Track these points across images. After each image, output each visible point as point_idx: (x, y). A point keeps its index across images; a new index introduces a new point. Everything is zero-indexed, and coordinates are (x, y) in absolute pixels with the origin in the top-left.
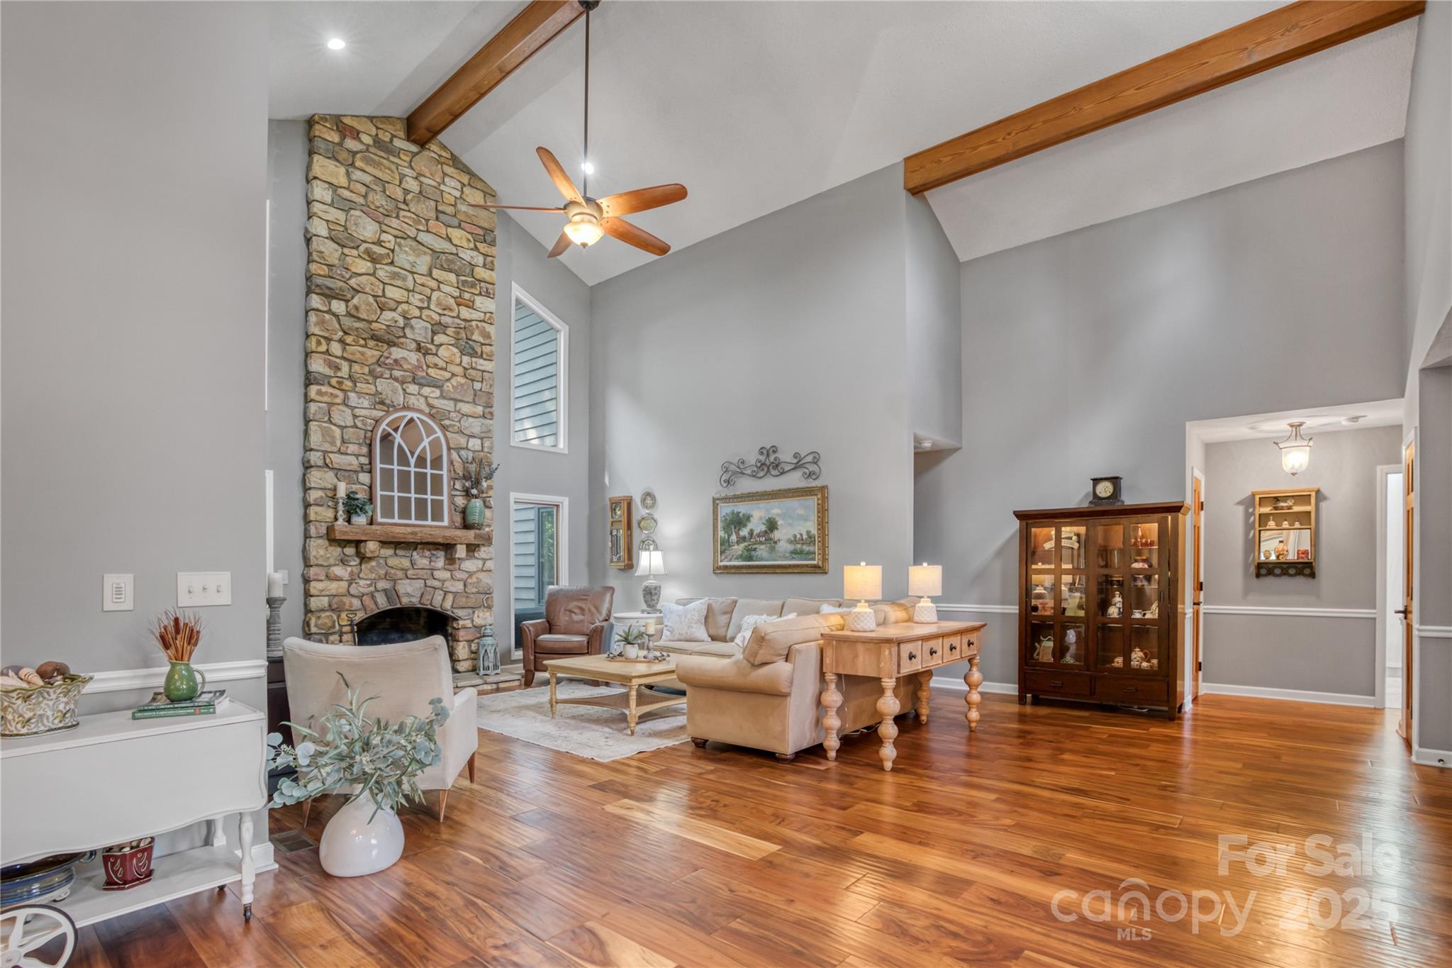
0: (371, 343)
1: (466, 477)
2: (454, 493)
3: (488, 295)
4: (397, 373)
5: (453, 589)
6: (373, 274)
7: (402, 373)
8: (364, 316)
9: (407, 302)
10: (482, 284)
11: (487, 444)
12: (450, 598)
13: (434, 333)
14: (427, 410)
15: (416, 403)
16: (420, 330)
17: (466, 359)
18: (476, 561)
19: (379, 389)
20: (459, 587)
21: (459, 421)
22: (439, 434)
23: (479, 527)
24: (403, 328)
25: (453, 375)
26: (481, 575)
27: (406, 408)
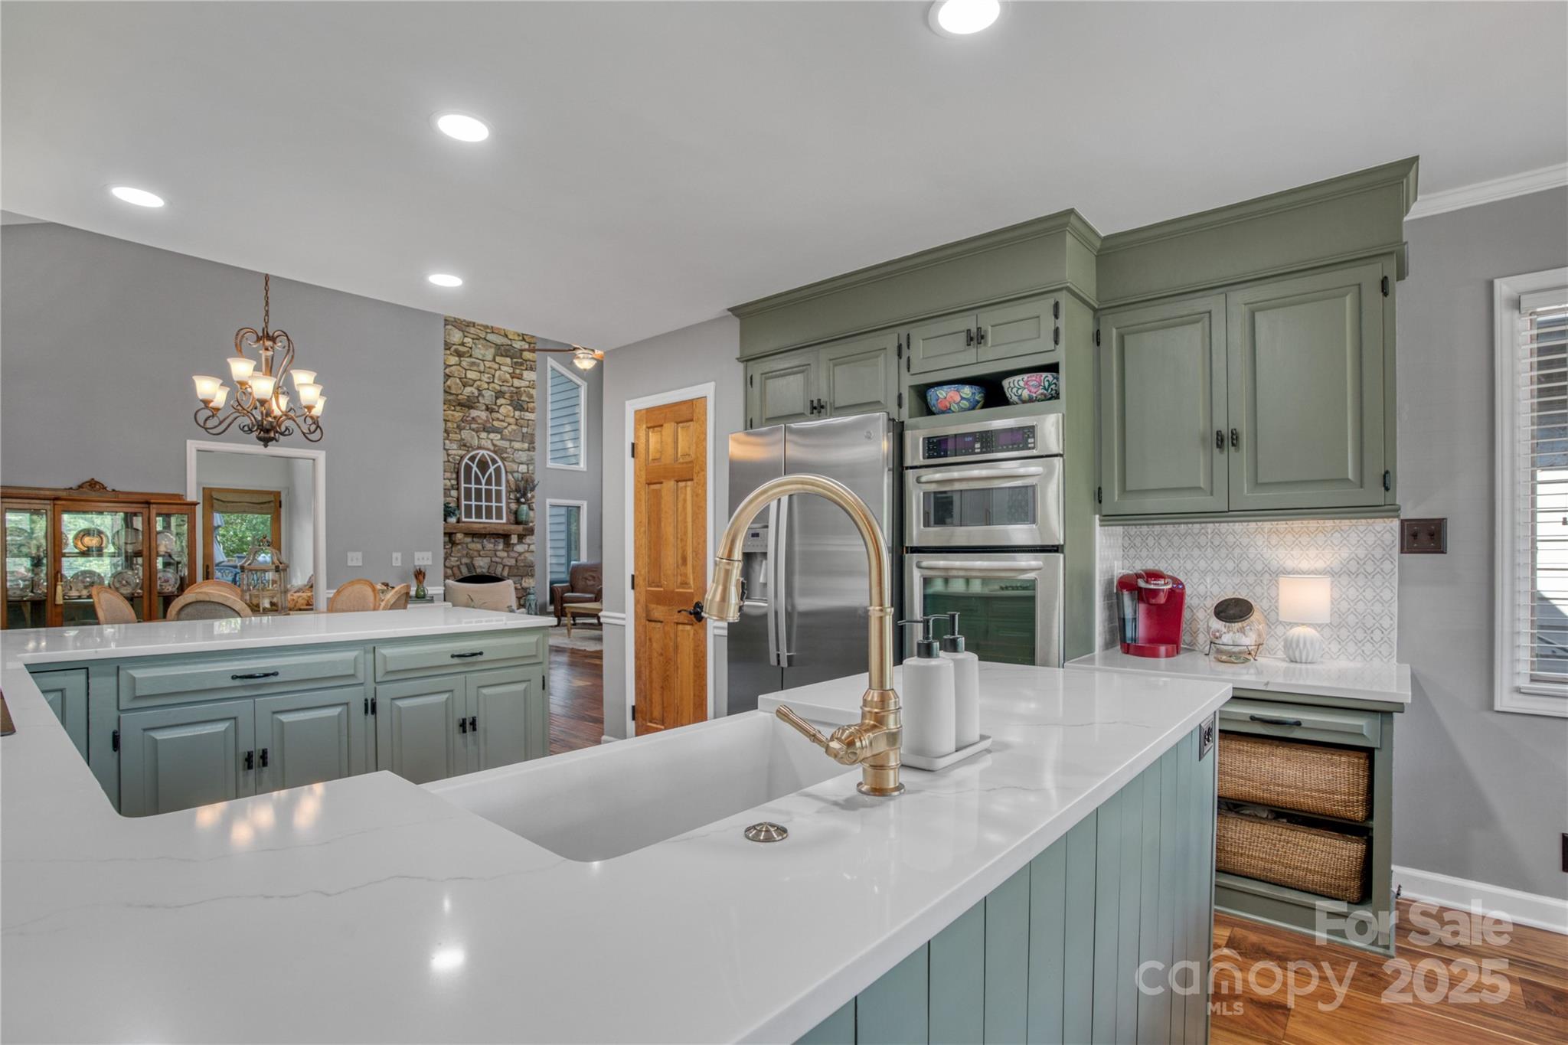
0: (458, 408)
1: (518, 490)
2: (510, 501)
3: (531, 369)
4: (474, 426)
5: (509, 564)
6: (459, 365)
7: (477, 426)
8: (453, 392)
9: (480, 380)
10: (528, 363)
11: (531, 468)
12: (507, 569)
13: (497, 398)
14: (492, 448)
15: (486, 444)
16: (488, 396)
17: (517, 413)
18: (523, 545)
19: (463, 437)
20: (512, 562)
21: (513, 454)
22: (500, 463)
23: (526, 523)
24: (477, 397)
25: (509, 424)
26: (527, 555)
27: (479, 448)
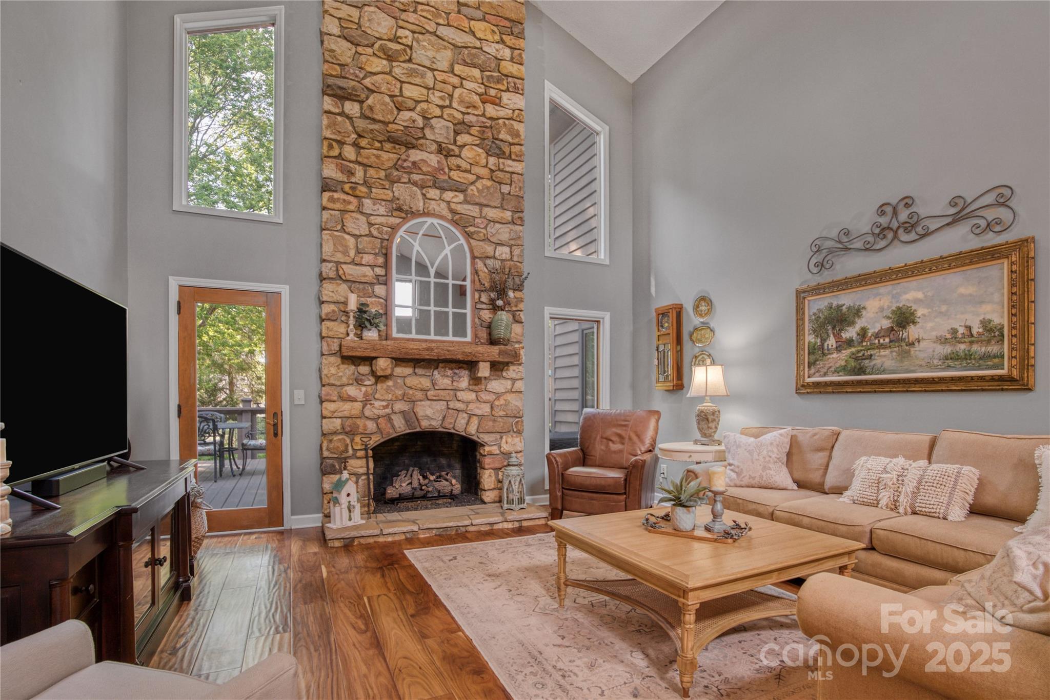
0: (388, 146)
1: (493, 288)
2: (479, 306)
3: (516, 90)
4: (416, 177)
5: (479, 412)
6: (390, 73)
7: (421, 177)
8: (379, 117)
9: (427, 101)
10: (510, 79)
11: (517, 252)
12: (475, 421)
13: (457, 133)
14: (450, 216)
15: (437, 208)
16: (440, 130)
17: (492, 160)
18: (503, 381)
19: (396, 194)
20: (486, 409)
21: (485, 228)
22: (462, 241)
23: (506, 342)
24: (423, 129)
25: (479, 177)
26: (509, 397)
27: (426, 214)
